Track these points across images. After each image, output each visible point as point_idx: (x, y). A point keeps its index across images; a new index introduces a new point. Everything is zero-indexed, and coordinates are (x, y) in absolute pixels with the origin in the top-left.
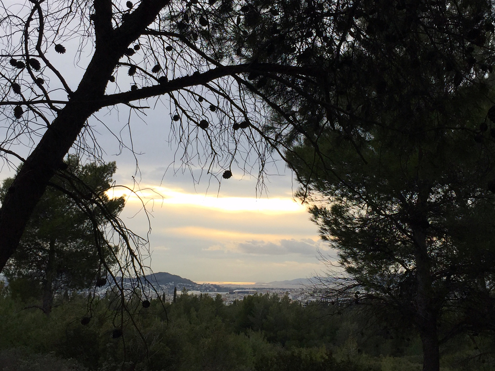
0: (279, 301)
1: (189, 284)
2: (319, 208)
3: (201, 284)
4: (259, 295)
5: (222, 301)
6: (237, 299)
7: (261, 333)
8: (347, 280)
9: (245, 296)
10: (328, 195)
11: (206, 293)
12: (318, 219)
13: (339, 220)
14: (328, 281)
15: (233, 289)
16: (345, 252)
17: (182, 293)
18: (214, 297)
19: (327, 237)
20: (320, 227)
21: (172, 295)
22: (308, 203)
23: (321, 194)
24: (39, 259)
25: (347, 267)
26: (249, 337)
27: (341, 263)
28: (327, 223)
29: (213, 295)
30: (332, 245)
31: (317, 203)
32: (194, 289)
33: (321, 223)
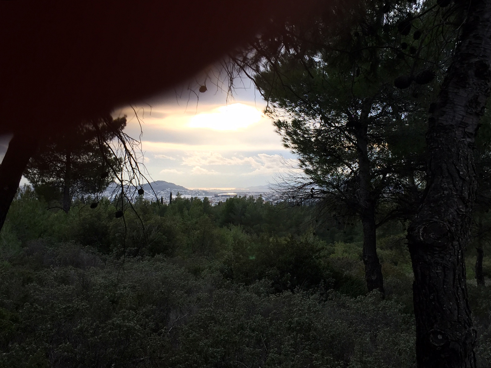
0: (255, 202)
1: (182, 190)
2: (282, 122)
3: (191, 190)
4: (238, 197)
5: (208, 202)
6: (221, 201)
7: (240, 226)
8: (304, 179)
9: (227, 199)
10: (290, 112)
11: (196, 197)
12: (281, 130)
13: (298, 131)
14: (289, 180)
15: (217, 194)
16: (304, 158)
17: (177, 197)
18: (202, 200)
19: (288, 145)
20: (283, 137)
21: (168, 199)
22: (273, 118)
23: (284, 111)
24: (58, 169)
25: (305, 169)
26: (231, 230)
27: (300, 166)
28: (288, 134)
29: (201, 198)
30: (293, 151)
31: (281, 118)
32: (186, 194)
33: (283, 134)
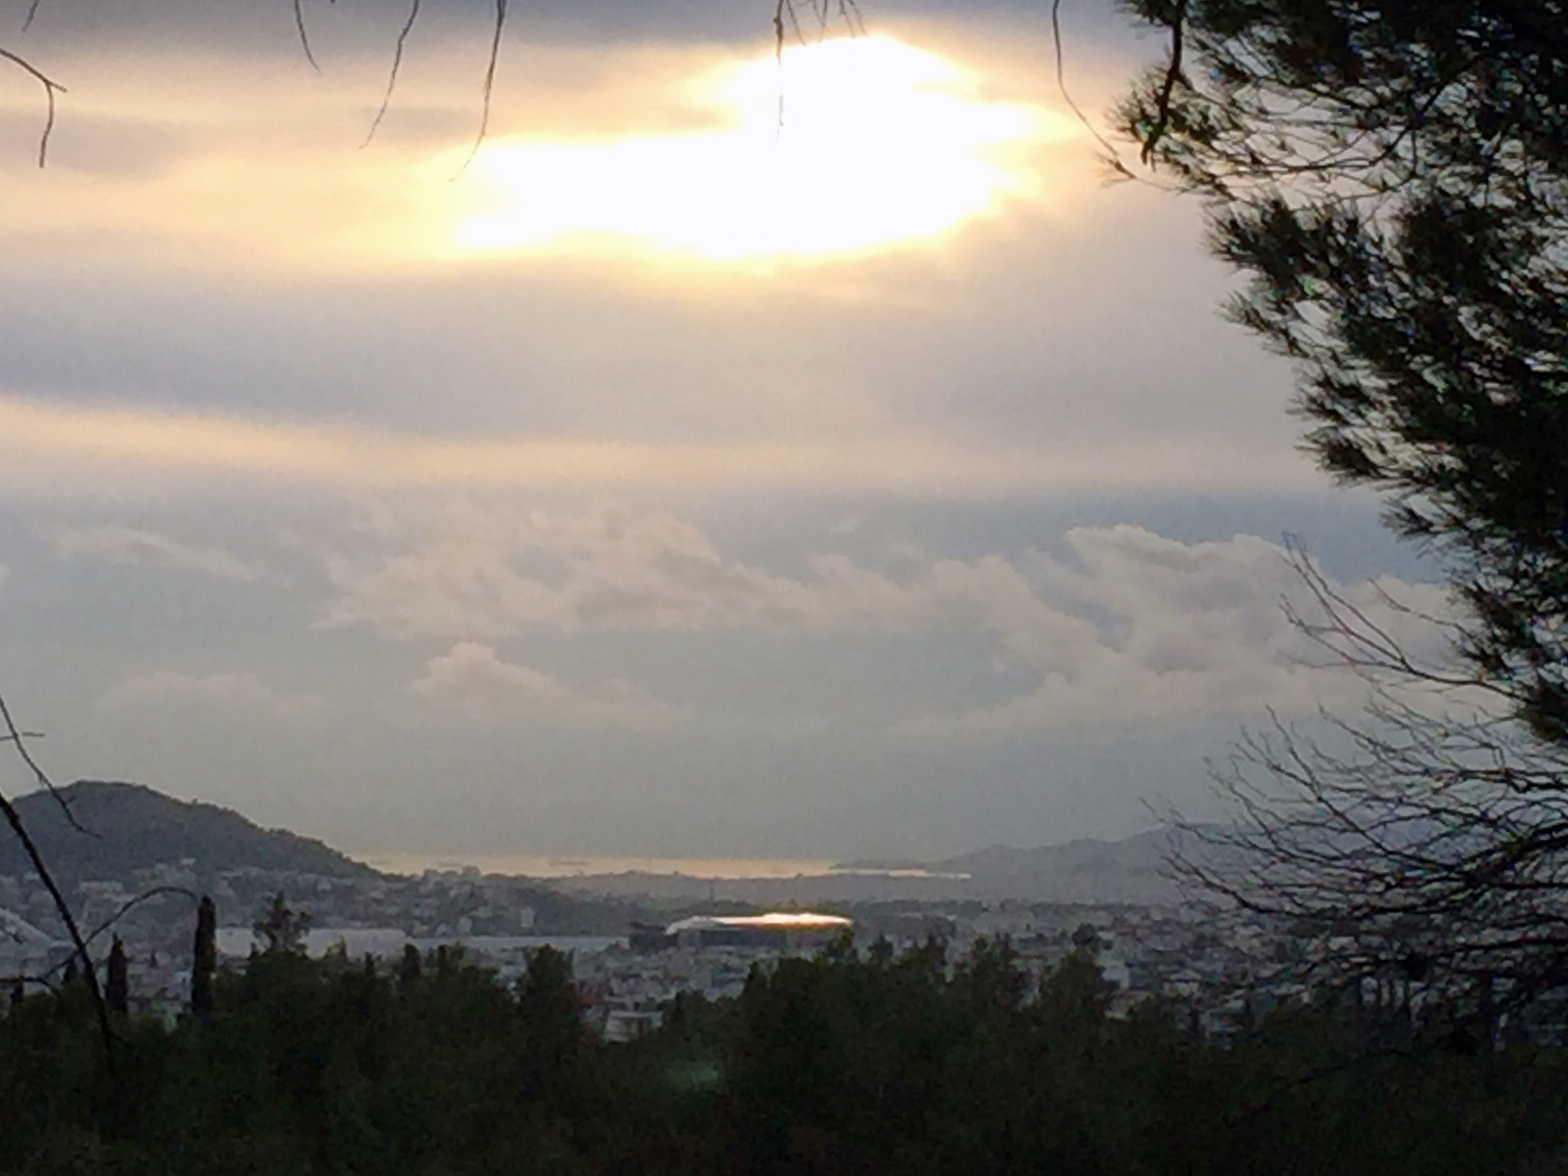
0: (1028, 1001)
1: (312, 877)
2: (1306, 222)
3: (407, 873)
4: (864, 954)
5: (571, 1001)
6: (693, 985)
8: (1522, 784)
9: (754, 966)
10: (1383, 124)
12: (1298, 306)
13: (1465, 313)
14: (1377, 798)
15: (659, 913)
16: (1515, 575)
17: (263, 944)
18: (510, 974)
19: (1366, 451)
20: (1315, 372)
21: (179, 960)
22: (1221, 188)
23: (1326, 116)
25: (1529, 688)
27: (1482, 657)
28: (1369, 338)
30: (1410, 512)
31: (1297, 184)
32: (354, 917)
33: (1320, 339)
